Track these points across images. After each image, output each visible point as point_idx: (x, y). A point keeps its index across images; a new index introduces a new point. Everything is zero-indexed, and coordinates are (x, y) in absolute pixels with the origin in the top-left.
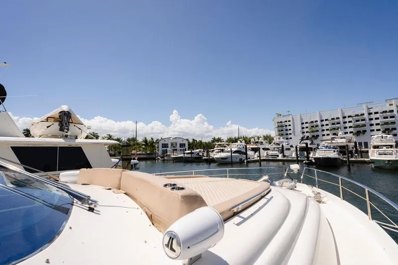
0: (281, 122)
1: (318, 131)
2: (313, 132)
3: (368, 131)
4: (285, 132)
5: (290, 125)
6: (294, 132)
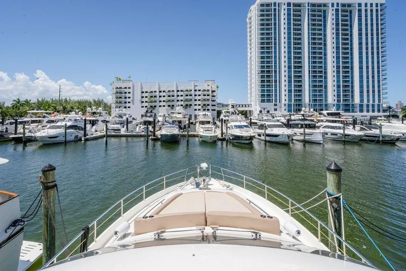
0: (121, 88)
1: (156, 101)
2: (151, 102)
3: (193, 105)
4: (123, 100)
5: (129, 93)
6: (133, 100)
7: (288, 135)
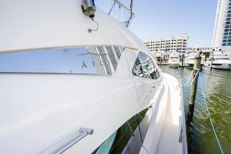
7: (229, 64)
